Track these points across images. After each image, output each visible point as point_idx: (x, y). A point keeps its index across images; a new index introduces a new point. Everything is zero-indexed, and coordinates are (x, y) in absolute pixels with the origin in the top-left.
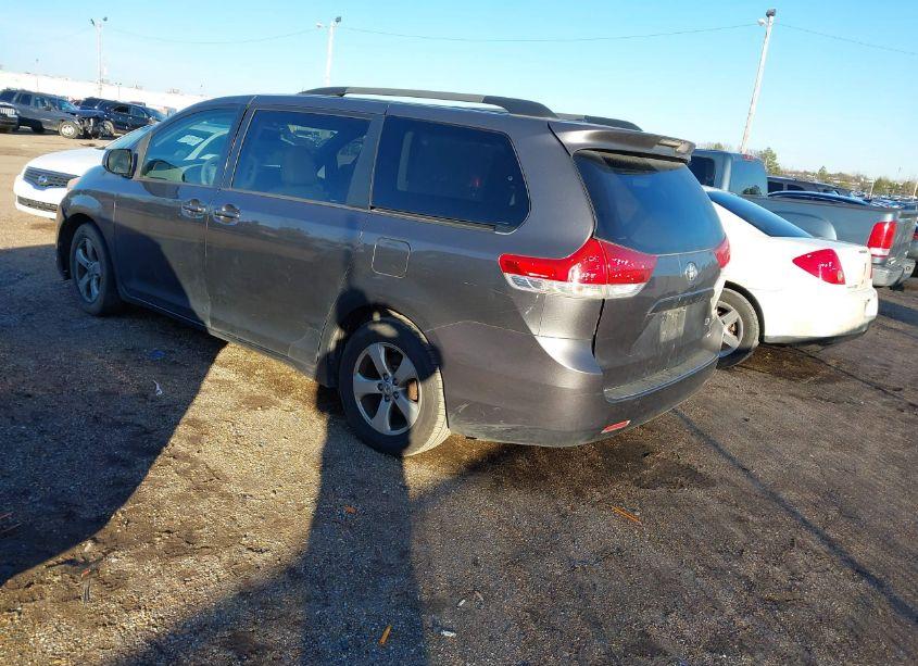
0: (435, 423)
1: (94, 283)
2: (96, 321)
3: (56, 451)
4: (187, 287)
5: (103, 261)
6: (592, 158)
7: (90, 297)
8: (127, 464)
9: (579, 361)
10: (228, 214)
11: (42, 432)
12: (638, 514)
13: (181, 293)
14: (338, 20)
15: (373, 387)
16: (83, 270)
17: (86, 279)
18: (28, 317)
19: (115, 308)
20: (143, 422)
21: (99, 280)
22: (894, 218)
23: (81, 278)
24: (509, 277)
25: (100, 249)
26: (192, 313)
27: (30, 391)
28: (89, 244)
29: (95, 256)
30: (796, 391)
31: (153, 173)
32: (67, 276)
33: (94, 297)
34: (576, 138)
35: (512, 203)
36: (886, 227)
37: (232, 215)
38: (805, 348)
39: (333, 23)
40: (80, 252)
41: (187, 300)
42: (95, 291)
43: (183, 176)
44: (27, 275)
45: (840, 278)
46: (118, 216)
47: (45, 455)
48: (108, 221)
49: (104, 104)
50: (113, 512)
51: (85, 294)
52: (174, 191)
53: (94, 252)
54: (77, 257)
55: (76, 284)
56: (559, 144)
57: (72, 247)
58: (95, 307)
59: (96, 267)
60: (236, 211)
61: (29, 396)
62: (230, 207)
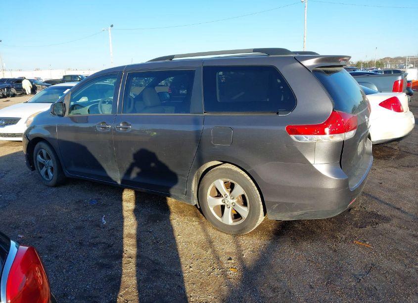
0: (259, 216)
1: (49, 171)
2: (54, 189)
3: (69, 267)
4: (104, 165)
5: (54, 159)
6: (319, 71)
7: (48, 178)
8: (110, 267)
9: (334, 172)
10: (125, 127)
11: (57, 257)
12: (368, 243)
13: (101, 168)
14: (112, 26)
15: (219, 202)
16: (42, 165)
17: (44, 169)
18: (19, 194)
19: (63, 181)
20: (104, 240)
21: (52, 169)
22: (402, 78)
23: (41, 169)
24: (293, 137)
25: (51, 154)
26: (109, 179)
27: (39, 235)
28: (44, 152)
29: (49, 158)
30: (391, 165)
31: (75, 112)
32: (33, 169)
33: (51, 178)
34: (309, 63)
35: (282, 100)
36: (399, 82)
37: (127, 127)
38: (389, 145)
39: (110, 28)
40: (39, 156)
41: (105, 172)
42: (51, 174)
43: (89, 111)
44: (9, 171)
45: (401, 109)
46: (58, 136)
47: (64, 270)
48: (55, 139)
49: (9, 80)
50: (117, 297)
51: (45, 177)
52: (85, 119)
53: (47, 155)
54: (38, 159)
55: (39, 172)
56: (303, 67)
57: (34, 155)
58: (52, 183)
59: (51, 163)
60: (128, 125)
61: (41, 238)
62: (125, 123)
